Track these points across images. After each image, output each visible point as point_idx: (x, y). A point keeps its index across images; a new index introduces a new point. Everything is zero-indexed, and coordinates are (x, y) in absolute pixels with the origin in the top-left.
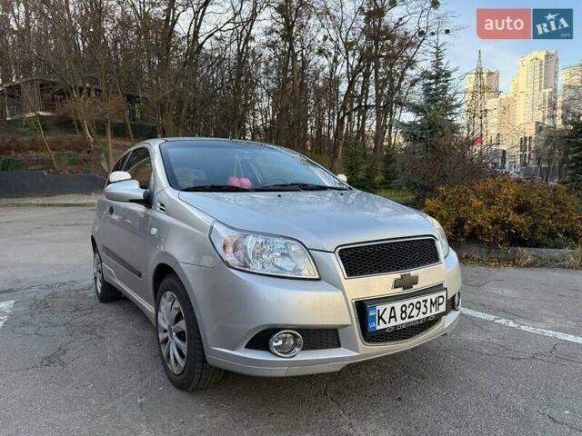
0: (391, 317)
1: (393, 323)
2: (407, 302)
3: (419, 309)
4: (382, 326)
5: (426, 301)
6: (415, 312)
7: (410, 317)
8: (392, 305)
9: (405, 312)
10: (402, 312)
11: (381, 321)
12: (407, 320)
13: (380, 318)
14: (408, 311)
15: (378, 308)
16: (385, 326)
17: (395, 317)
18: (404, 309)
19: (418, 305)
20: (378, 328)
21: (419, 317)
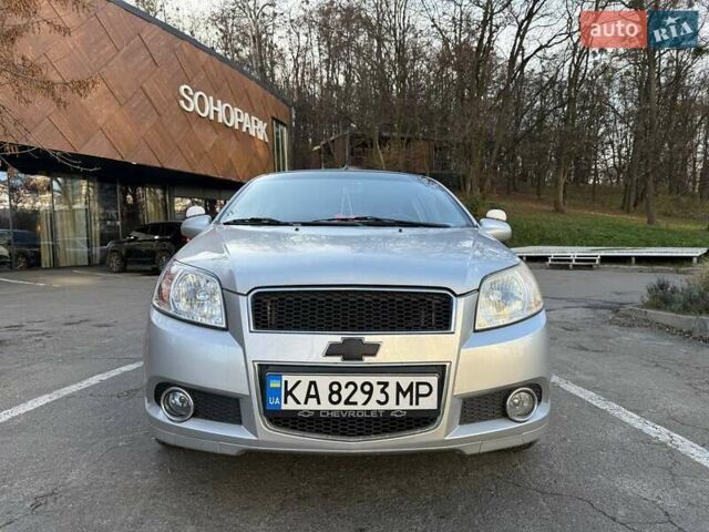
0: (308, 396)
1: (312, 405)
2: (343, 380)
3: (370, 393)
4: (291, 405)
5: (386, 384)
6: (359, 397)
7: (347, 402)
8: (312, 378)
9: (338, 392)
10: (332, 392)
11: (289, 397)
12: (341, 406)
13: (289, 393)
14: (345, 393)
15: (284, 378)
16: (298, 407)
17: (317, 396)
18: (335, 388)
19: (367, 388)
20: (284, 407)
21: (367, 407)
